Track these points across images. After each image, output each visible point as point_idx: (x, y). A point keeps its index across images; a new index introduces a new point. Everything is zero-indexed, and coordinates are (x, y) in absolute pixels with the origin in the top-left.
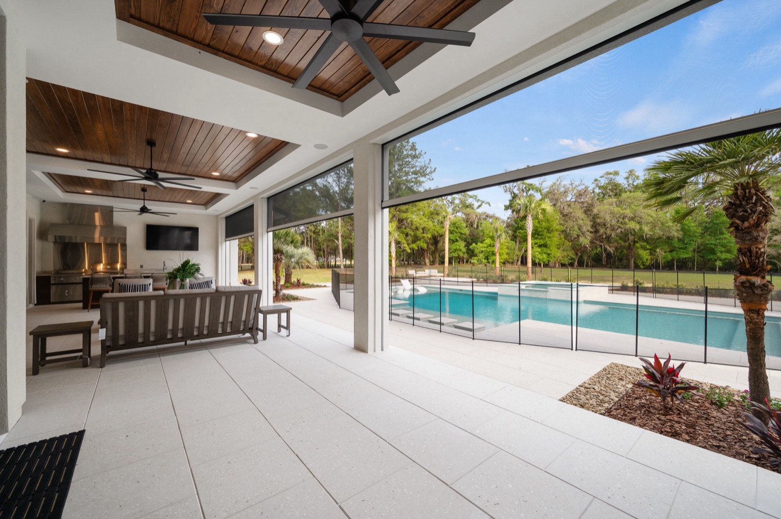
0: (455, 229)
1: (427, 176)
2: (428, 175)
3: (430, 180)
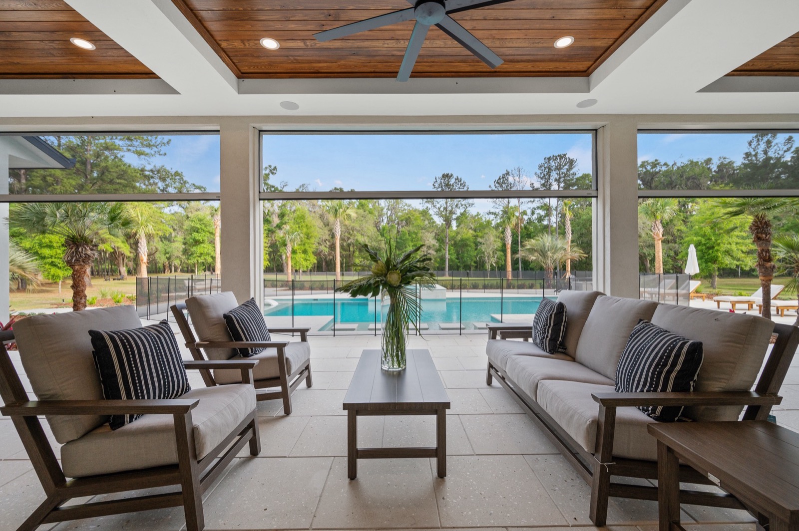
0: (203, 227)
1: (154, 147)
2: (156, 146)
3: (160, 155)
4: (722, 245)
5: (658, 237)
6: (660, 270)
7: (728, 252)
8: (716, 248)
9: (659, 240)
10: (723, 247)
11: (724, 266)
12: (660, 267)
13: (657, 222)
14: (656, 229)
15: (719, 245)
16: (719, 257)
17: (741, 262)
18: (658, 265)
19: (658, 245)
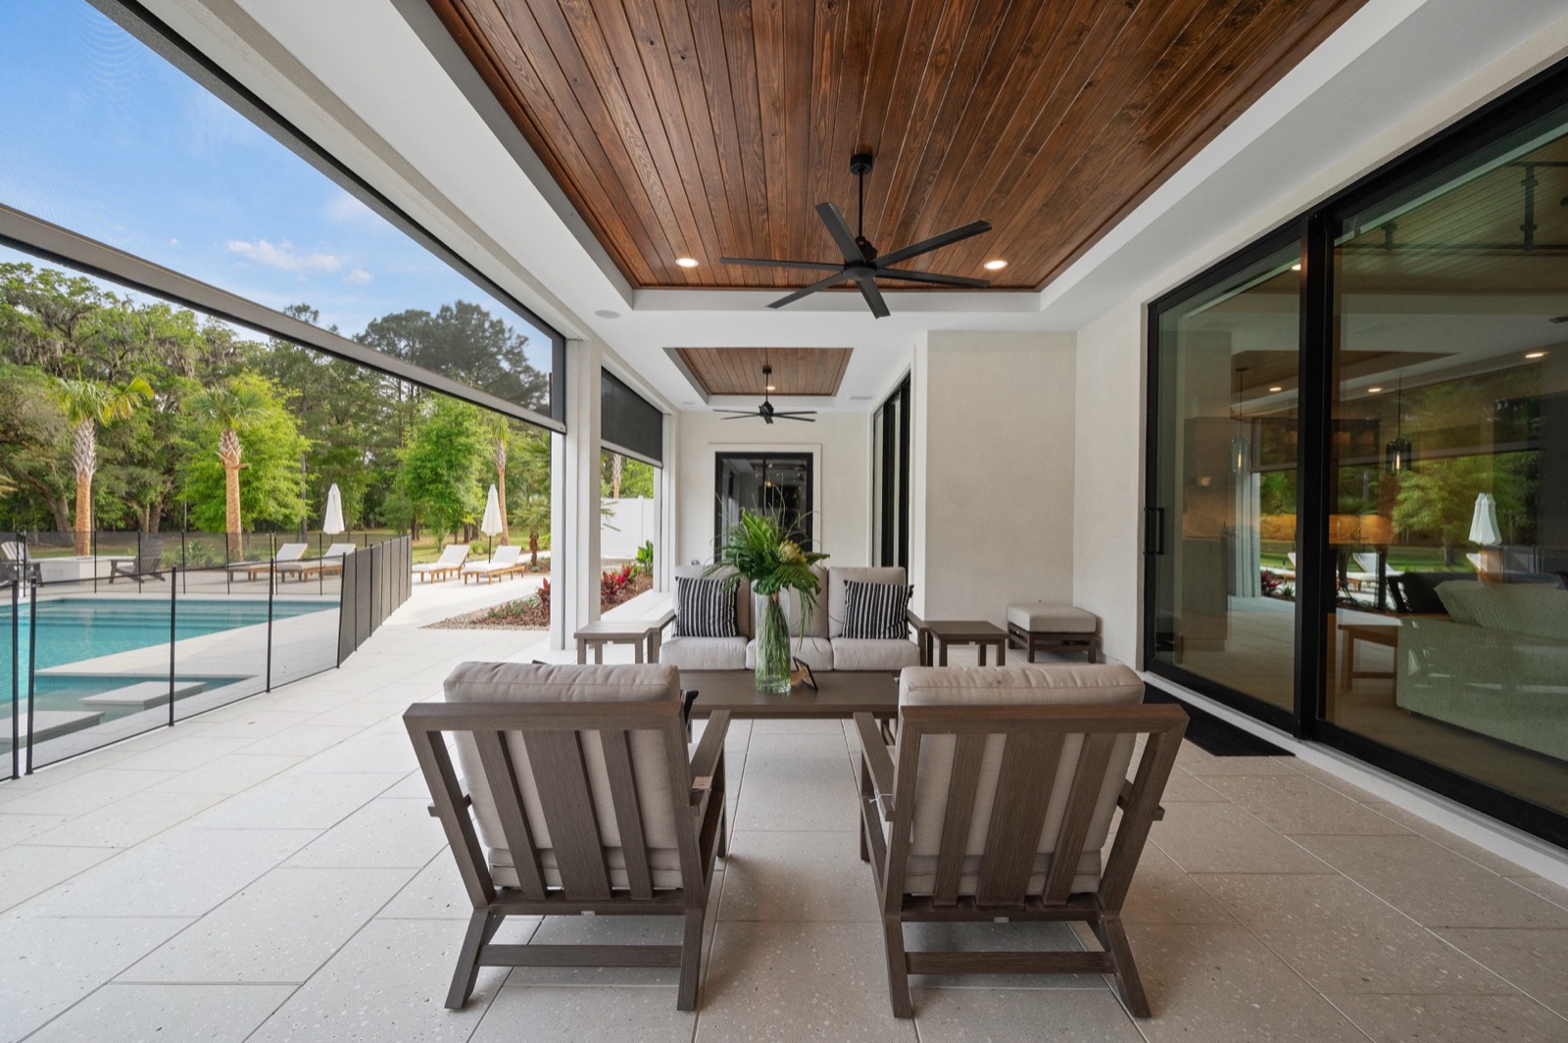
4: (264, 480)
5: (233, 462)
6: (237, 526)
7: (272, 493)
8: (255, 484)
9: (235, 468)
10: (267, 485)
11: (265, 515)
12: (237, 520)
13: (231, 434)
14: (231, 446)
15: (258, 479)
16: (260, 500)
17: (290, 510)
18: (232, 516)
19: (232, 477)
